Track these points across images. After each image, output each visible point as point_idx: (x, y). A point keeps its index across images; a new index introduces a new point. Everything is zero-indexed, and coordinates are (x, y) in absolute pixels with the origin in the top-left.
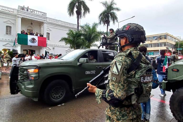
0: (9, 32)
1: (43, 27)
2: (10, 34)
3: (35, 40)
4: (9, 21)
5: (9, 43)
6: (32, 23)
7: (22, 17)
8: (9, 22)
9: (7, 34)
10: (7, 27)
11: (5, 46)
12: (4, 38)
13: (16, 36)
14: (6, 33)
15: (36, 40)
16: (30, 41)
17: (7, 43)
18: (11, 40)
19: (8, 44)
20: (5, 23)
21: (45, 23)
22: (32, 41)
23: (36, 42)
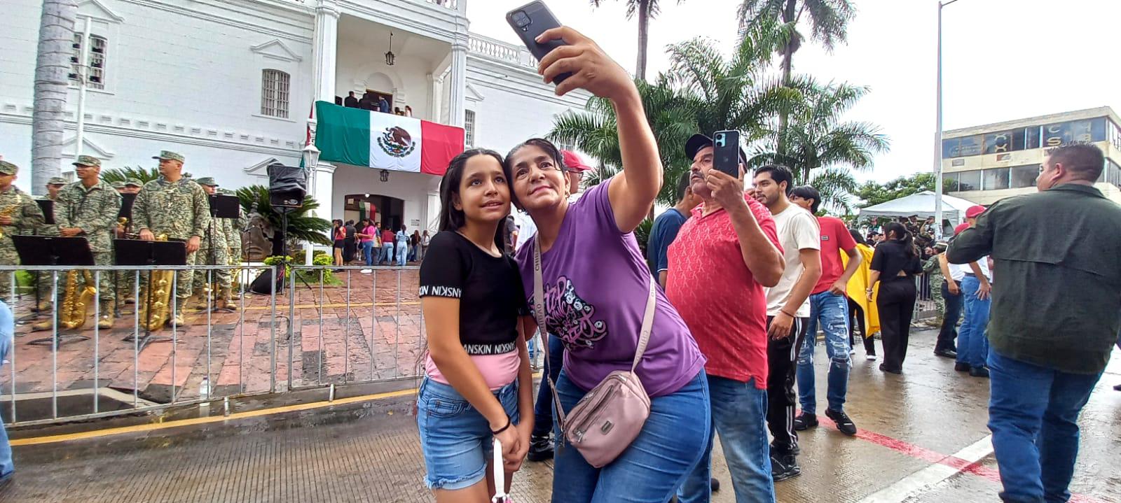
0: (276, 103)
1: (442, 77)
2: (284, 113)
3: (408, 138)
4: (277, 43)
6: (390, 53)
7: (340, 10)
8: (276, 51)
9: (266, 111)
10: (269, 74)
11: (258, 172)
12: (253, 134)
13: (311, 117)
14: (263, 108)
15: (412, 140)
16: (381, 145)
18: (283, 146)
20: (260, 53)
21: (458, 50)
22: (390, 145)
23: (412, 153)
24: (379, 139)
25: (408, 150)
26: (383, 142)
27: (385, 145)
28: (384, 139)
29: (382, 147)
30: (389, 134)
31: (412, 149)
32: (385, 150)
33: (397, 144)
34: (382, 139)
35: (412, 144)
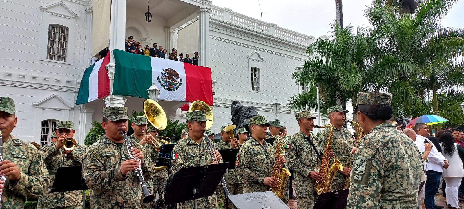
0: (57, 50)
1: (177, 30)
2: (64, 58)
3: (177, 76)
5: (59, 94)
6: (148, 13)
8: (59, 10)
9: (50, 56)
10: (53, 27)
11: (43, 106)
12: (41, 76)
14: (48, 53)
15: (180, 78)
16: (160, 82)
17: (51, 94)
18: (64, 84)
19: (55, 97)
20: (48, 12)
21: (205, 12)
22: (166, 81)
23: (180, 87)
24: (158, 77)
25: (178, 85)
26: (161, 80)
27: (162, 82)
28: (162, 78)
29: (161, 83)
30: (165, 73)
31: (180, 84)
32: (162, 85)
33: (170, 81)
34: (160, 77)
35: (180, 81)
